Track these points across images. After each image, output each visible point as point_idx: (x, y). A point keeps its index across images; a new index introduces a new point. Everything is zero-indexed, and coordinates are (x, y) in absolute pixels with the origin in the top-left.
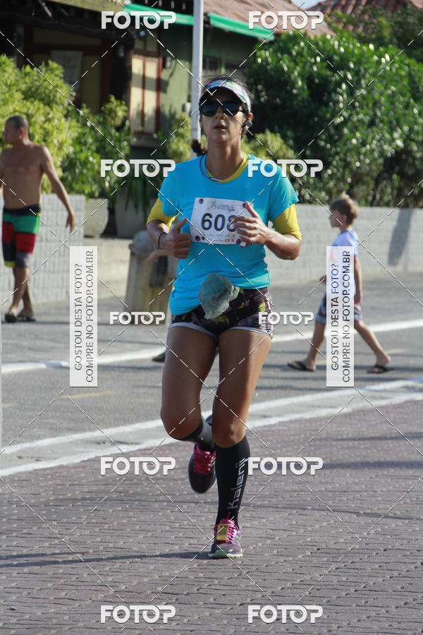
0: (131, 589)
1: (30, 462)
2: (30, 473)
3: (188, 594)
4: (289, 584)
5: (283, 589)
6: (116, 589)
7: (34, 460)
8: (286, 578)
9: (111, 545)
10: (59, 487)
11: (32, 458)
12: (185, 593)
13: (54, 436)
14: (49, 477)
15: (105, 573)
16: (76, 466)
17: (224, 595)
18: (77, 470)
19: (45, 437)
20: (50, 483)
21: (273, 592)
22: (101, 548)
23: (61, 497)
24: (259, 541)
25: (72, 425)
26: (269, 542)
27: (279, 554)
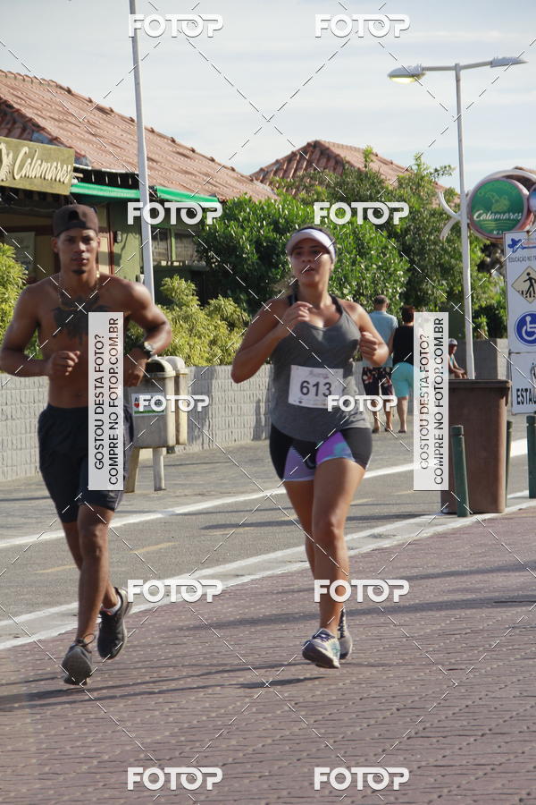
0: (113, 759)
1: (8, 639)
2: (9, 650)
3: (171, 759)
4: (269, 741)
5: (263, 746)
7: (11, 637)
8: (265, 735)
9: (92, 716)
10: (38, 662)
11: (10, 635)
12: (168, 758)
14: (28, 652)
15: (88, 744)
17: (206, 757)
20: (29, 658)
21: (254, 750)
22: (83, 720)
23: (40, 672)
24: (237, 701)
25: (48, 599)
26: (247, 700)
27: (259, 712)
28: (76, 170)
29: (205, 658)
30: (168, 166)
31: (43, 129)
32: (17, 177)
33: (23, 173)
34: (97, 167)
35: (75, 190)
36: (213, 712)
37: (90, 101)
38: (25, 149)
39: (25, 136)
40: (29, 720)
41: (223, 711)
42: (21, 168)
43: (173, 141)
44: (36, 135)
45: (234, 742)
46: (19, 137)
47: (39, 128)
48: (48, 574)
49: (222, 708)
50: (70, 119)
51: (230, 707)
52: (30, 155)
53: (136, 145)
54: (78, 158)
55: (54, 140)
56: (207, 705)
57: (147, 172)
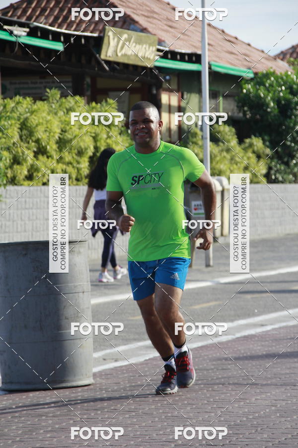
0: (185, 444)
1: (112, 362)
2: (112, 369)
3: (223, 445)
4: (290, 436)
5: (286, 439)
6: (175, 443)
7: (113, 361)
8: (287, 432)
9: (169, 415)
10: (132, 378)
11: (113, 359)
12: (221, 444)
13: (125, 345)
14: (125, 371)
15: (168, 433)
16: (142, 364)
17: (247, 445)
18: (142, 366)
19: (119, 345)
20: (126, 375)
21: (279, 442)
22: (163, 417)
23: (133, 384)
24: (267, 408)
25: (137, 336)
26: (273, 408)
27: (281, 416)
28: (159, 50)
29: (243, 379)
30: (219, 49)
31: (137, 22)
32: (119, 54)
33: (123, 52)
34: (172, 48)
35: (158, 64)
36: (250, 415)
37: (169, 4)
38: (125, 36)
39: (125, 26)
40: (127, 416)
41: (257, 415)
42: (122, 48)
43: (223, 31)
44: (132, 26)
45: (265, 436)
46: (121, 27)
47: (134, 22)
48: (136, 320)
49: (257, 413)
50: (155, 16)
51: (262, 413)
52: (129, 40)
53: (200, 35)
54: (160, 42)
55: (144, 30)
56: (246, 410)
57: (207, 53)
